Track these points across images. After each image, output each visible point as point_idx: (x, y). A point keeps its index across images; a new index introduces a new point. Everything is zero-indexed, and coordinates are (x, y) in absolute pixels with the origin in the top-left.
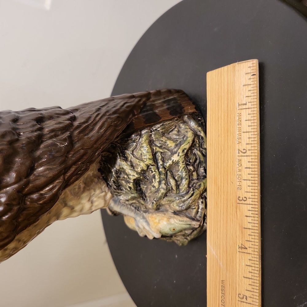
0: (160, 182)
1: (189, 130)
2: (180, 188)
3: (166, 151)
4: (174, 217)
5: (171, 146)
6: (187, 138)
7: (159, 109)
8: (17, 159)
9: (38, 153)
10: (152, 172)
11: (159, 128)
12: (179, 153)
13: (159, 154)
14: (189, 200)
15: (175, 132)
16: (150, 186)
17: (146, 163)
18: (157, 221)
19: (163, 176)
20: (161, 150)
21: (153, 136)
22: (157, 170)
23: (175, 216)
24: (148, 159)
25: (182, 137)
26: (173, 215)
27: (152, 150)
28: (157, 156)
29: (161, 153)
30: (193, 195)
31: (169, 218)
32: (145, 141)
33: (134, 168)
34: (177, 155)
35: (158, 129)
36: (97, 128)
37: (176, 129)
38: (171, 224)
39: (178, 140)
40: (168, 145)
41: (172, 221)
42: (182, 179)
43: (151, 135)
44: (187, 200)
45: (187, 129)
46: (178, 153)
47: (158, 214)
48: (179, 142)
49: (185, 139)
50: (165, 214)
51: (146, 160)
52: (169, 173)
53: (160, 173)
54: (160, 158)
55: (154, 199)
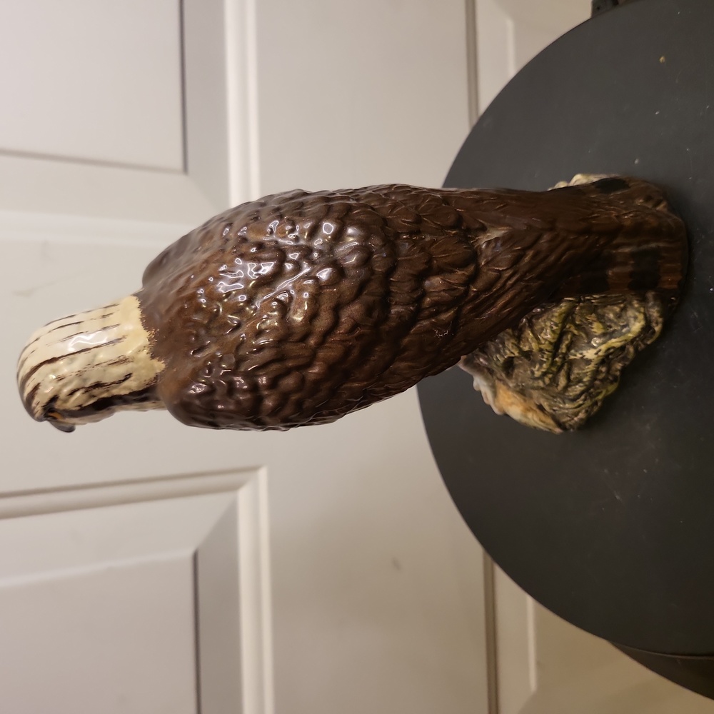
0: (545, 374)
1: (641, 317)
2: (569, 389)
3: (583, 335)
4: (535, 411)
5: (595, 332)
6: (629, 331)
7: (616, 270)
8: (377, 349)
9: (406, 340)
10: (543, 357)
11: (595, 299)
12: (600, 350)
13: (569, 336)
14: (571, 410)
15: (617, 309)
16: (527, 366)
17: (542, 346)
18: (509, 401)
19: (554, 369)
20: (576, 332)
21: (577, 308)
22: (550, 359)
23: (538, 411)
24: (547, 343)
25: (622, 324)
26: (535, 408)
27: (564, 327)
28: (564, 338)
29: (574, 335)
30: (580, 406)
31: (528, 409)
32: (560, 314)
33: (519, 343)
34: (595, 351)
35: (593, 301)
36: (501, 303)
37: (622, 305)
38: (526, 417)
39: (613, 325)
40: (592, 328)
41: (530, 415)
42: (580, 381)
43: (576, 307)
44: (567, 409)
45: (640, 312)
46: (597, 350)
47: (515, 395)
48: (611, 329)
49: (624, 330)
50: (525, 401)
51: (543, 342)
52: (565, 367)
53: (553, 363)
54: (567, 342)
55: (522, 382)
